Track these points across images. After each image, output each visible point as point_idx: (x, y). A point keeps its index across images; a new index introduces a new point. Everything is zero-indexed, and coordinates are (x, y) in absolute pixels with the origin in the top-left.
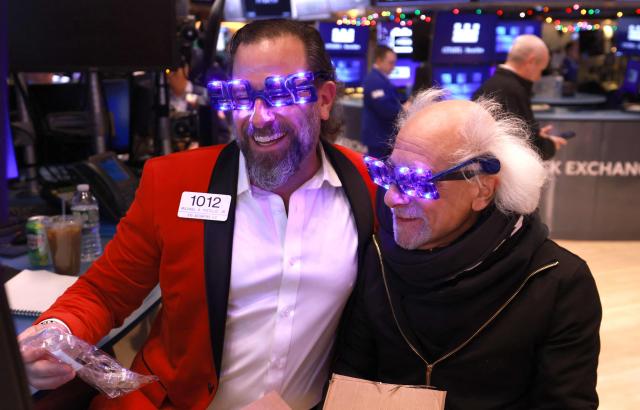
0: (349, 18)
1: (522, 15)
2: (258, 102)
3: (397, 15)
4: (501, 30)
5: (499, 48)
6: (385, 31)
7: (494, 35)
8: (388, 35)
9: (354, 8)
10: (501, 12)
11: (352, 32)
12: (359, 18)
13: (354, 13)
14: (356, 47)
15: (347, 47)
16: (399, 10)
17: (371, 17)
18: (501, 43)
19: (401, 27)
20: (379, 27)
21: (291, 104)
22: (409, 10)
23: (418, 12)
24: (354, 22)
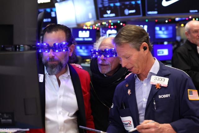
0: (86, 26)
1: (167, 21)
2: (51, 50)
3: (109, 24)
4: (157, 28)
5: (157, 36)
6: (104, 31)
7: (154, 30)
8: (106, 33)
9: (89, 21)
10: (156, 21)
11: (88, 32)
12: (92, 26)
13: (89, 24)
14: (90, 39)
15: (86, 39)
16: (110, 21)
17: (97, 25)
18: (158, 34)
19: (111, 29)
20: (101, 30)
21: (60, 51)
22: (114, 21)
23: (119, 22)
24: (89, 28)
